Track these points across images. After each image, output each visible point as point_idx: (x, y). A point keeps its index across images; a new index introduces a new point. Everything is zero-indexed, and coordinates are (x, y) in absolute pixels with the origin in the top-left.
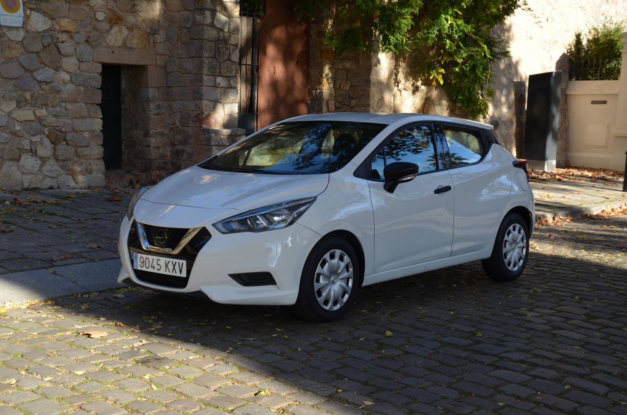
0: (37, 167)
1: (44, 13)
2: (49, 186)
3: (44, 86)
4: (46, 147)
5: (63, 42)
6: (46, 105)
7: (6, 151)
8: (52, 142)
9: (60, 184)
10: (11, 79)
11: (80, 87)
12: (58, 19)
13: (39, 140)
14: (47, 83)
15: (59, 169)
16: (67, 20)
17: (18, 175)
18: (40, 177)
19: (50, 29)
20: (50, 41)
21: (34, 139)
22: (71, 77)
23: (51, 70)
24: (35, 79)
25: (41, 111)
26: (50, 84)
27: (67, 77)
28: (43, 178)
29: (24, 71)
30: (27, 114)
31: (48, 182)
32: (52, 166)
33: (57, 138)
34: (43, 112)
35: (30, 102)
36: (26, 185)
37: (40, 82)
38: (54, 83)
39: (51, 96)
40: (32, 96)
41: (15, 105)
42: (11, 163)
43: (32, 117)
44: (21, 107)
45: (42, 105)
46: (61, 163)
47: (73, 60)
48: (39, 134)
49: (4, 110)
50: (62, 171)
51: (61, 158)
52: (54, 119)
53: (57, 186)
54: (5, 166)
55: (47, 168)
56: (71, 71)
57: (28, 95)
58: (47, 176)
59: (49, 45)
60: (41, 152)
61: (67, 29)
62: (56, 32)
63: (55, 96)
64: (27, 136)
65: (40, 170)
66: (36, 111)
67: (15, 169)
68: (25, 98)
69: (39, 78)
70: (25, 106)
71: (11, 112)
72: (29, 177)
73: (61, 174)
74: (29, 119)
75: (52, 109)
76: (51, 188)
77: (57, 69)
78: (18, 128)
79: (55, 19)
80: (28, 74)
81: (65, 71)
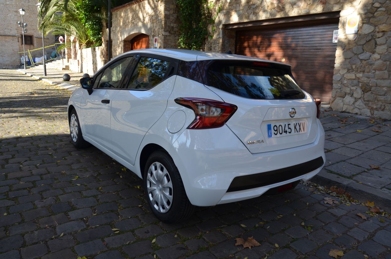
0: (352, 102)
1: (371, 24)
2: (356, 113)
3: (363, 62)
4: (358, 93)
5: (379, 37)
6: (364, 72)
7: (338, 92)
8: (362, 91)
9: (362, 113)
10: (348, 59)
11: (387, 62)
12: (379, 26)
13: (355, 89)
14: (365, 60)
15: (363, 105)
16: (384, 25)
17: (342, 104)
18: (352, 107)
19: (373, 32)
20: (370, 38)
21: (352, 88)
22: (381, 56)
23: (370, 53)
24: (359, 58)
25: (360, 74)
26: (367, 61)
27: (378, 57)
28: (354, 108)
29: (354, 54)
30: (352, 76)
31: (356, 111)
32: (359, 103)
33: (366, 89)
34: (360, 75)
35: (355, 70)
36: (344, 110)
37: (362, 60)
38: (369, 60)
39: (367, 67)
40: (356, 67)
41: (346, 71)
42: (340, 98)
43: (354, 77)
44: (350, 72)
45: (361, 71)
46: (366, 102)
47: (385, 47)
48: (356, 86)
49: (341, 73)
50: (365, 106)
51: (366, 99)
52: (366, 79)
53: (360, 114)
54: (337, 99)
55: (357, 103)
56: (381, 53)
57: (354, 67)
58: (357, 107)
59: (370, 40)
60: (355, 95)
61: (384, 30)
62: (376, 33)
63: (369, 67)
64: (350, 86)
65: (354, 103)
66: (357, 75)
67: (341, 101)
68: (352, 68)
69: (361, 58)
70: (352, 72)
71: (344, 75)
72: (346, 106)
73: (364, 108)
74: (352, 78)
75: (366, 74)
76: (357, 114)
77: (374, 53)
78: (345, 82)
79: (377, 26)
80: (356, 56)
81: (377, 53)
